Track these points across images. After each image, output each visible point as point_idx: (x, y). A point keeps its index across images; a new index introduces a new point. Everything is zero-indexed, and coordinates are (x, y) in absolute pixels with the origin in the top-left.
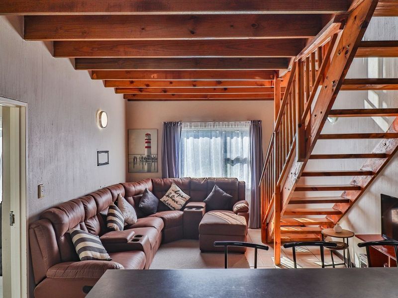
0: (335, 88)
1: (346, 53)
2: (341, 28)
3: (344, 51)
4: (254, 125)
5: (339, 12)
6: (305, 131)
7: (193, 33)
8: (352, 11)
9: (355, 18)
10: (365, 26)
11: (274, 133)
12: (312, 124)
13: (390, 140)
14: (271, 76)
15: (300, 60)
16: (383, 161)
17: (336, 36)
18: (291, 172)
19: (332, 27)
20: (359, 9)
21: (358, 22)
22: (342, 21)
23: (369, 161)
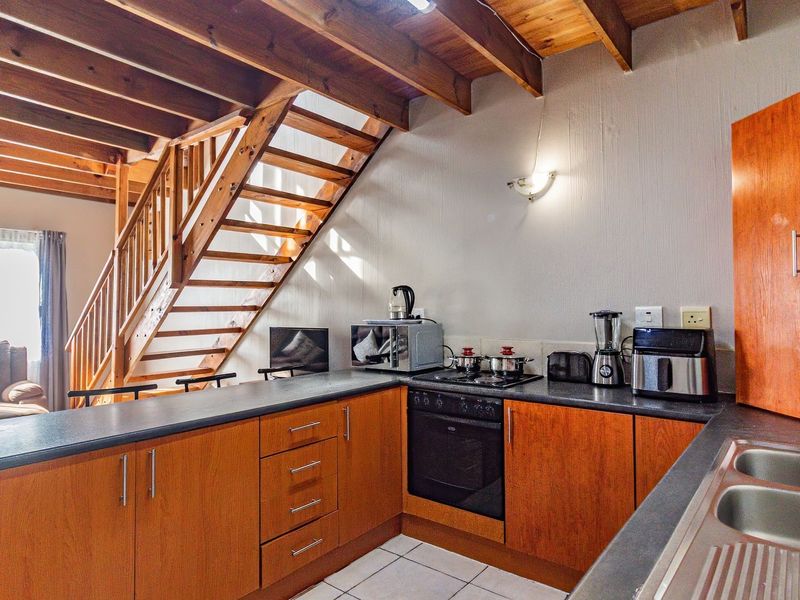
0: (234, 192)
1: (251, 153)
2: (246, 124)
3: (248, 151)
4: (49, 239)
5: (247, 106)
6: (183, 246)
7: (17, 54)
8: (260, 110)
9: (263, 118)
10: (273, 130)
11: (114, 252)
12: (196, 234)
13: (278, 265)
14: (112, 158)
15: (177, 147)
16: (269, 291)
17: (237, 130)
18: (151, 308)
19: (235, 119)
20: (268, 110)
21: (266, 125)
22: (249, 117)
23: (253, 292)
